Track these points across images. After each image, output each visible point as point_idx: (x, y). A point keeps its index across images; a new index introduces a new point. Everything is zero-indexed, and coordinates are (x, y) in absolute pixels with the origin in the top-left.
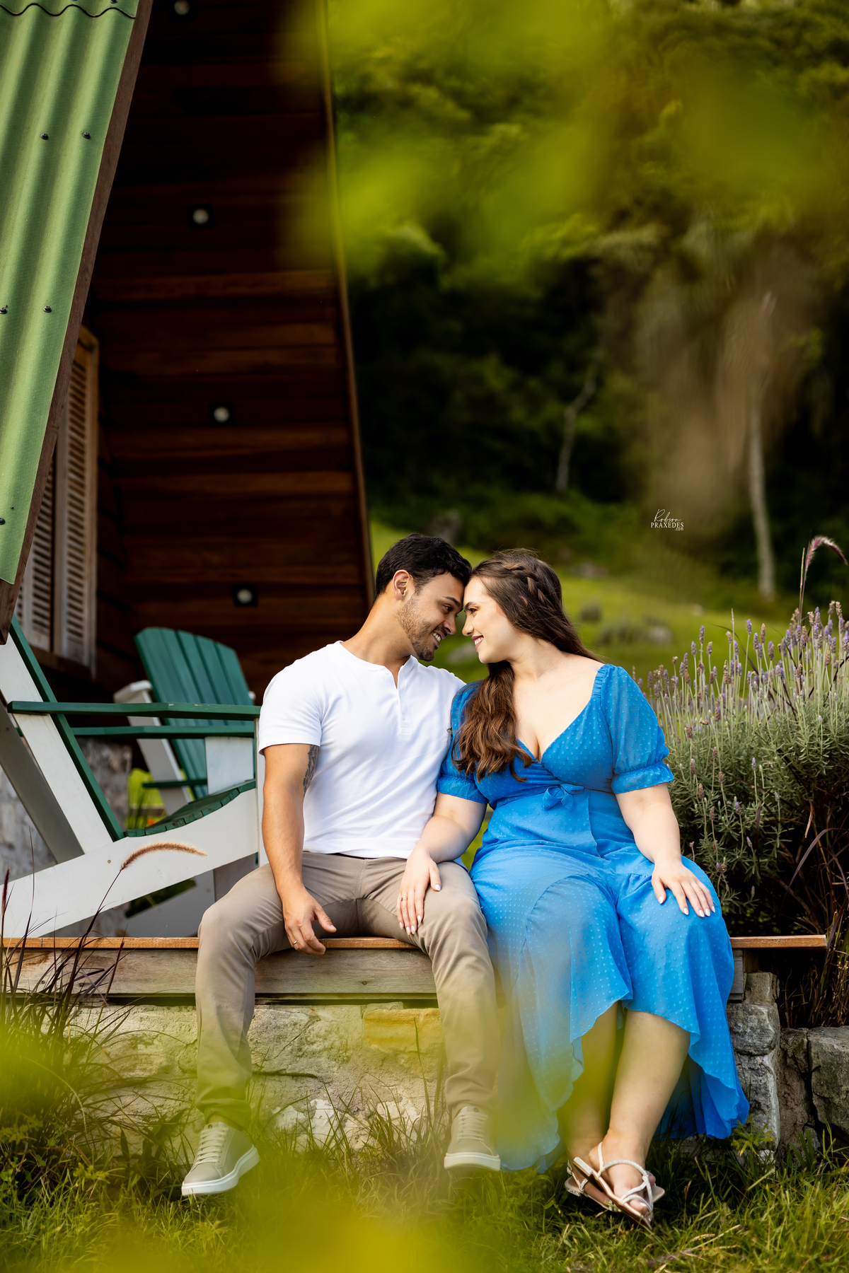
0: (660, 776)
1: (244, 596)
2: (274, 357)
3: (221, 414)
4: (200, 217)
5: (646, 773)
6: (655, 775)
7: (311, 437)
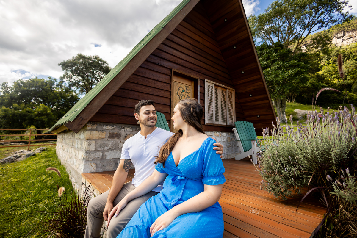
0: (219, 181)
1: (258, 116)
2: (255, 87)
3: (251, 95)
4: (243, 72)
5: (213, 179)
6: (216, 181)
7: (262, 96)
